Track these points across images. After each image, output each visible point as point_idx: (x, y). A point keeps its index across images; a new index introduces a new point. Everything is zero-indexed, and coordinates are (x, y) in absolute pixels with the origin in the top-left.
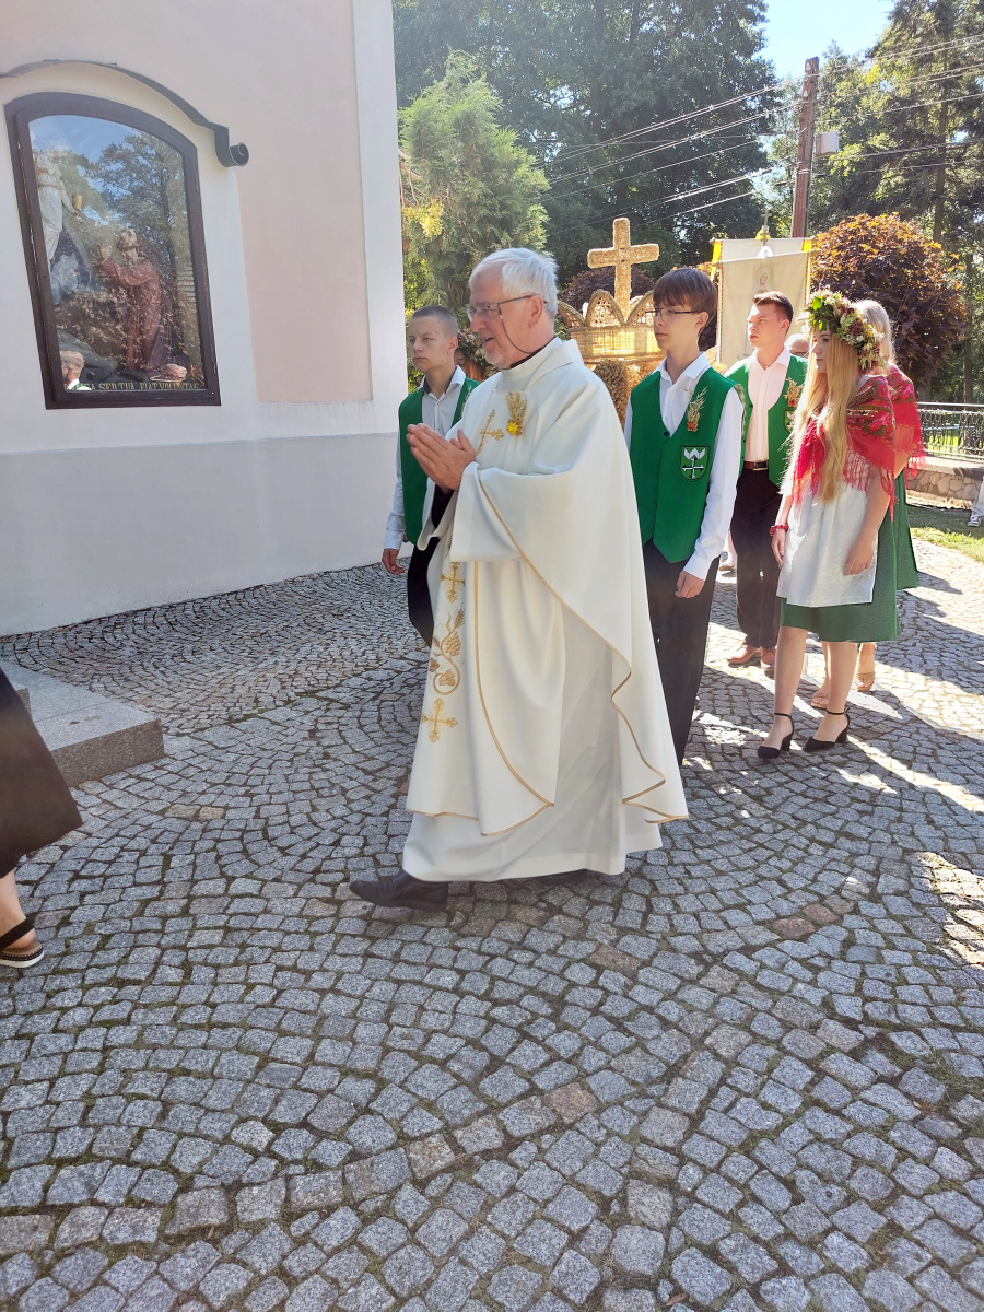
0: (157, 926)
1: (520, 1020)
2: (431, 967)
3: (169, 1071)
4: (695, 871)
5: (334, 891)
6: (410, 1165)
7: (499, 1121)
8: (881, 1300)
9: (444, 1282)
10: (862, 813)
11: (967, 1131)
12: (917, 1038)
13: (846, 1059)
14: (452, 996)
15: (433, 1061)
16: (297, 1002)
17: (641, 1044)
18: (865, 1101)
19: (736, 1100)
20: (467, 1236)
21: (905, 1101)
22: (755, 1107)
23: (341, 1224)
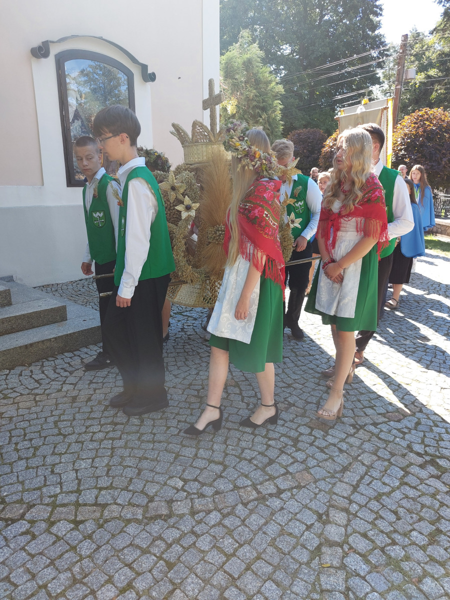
1: (280, 446)
3: (139, 458)
6: (240, 497)
7: (275, 483)
8: (434, 556)
9: (257, 540)
12: (448, 462)
13: (417, 468)
14: (252, 435)
15: (246, 460)
17: (331, 458)
18: (426, 484)
19: (372, 481)
20: (265, 524)
21: (443, 485)
22: (380, 484)
23: (214, 517)
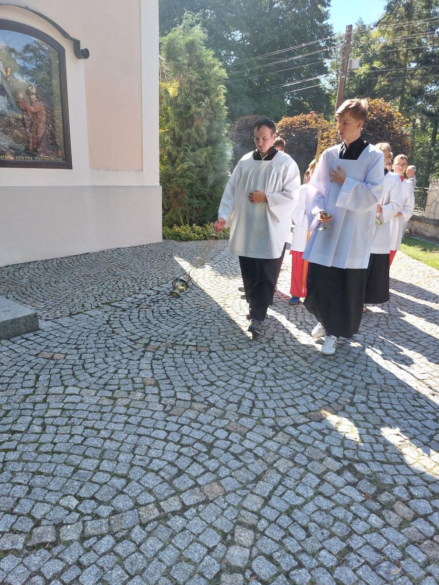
0: (31, 407)
1: (193, 454)
2: (155, 429)
3: (33, 472)
4: (275, 390)
5: (113, 393)
6: (139, 517)
7: (180, 498)
8: (341, 579)
9: (151, 569)
10: (349, 366)
11: (384, 507)
12: (366, 466)
13: (334, 474)
14: (163, 442)
15: (153, 471)
16: (93, 443)
17: (245, 466)
18: (341, 493)
19: (286, 491)
20: (162, 549)
21: (358, 493)
22: (293, 494)
23: (107, 542)
